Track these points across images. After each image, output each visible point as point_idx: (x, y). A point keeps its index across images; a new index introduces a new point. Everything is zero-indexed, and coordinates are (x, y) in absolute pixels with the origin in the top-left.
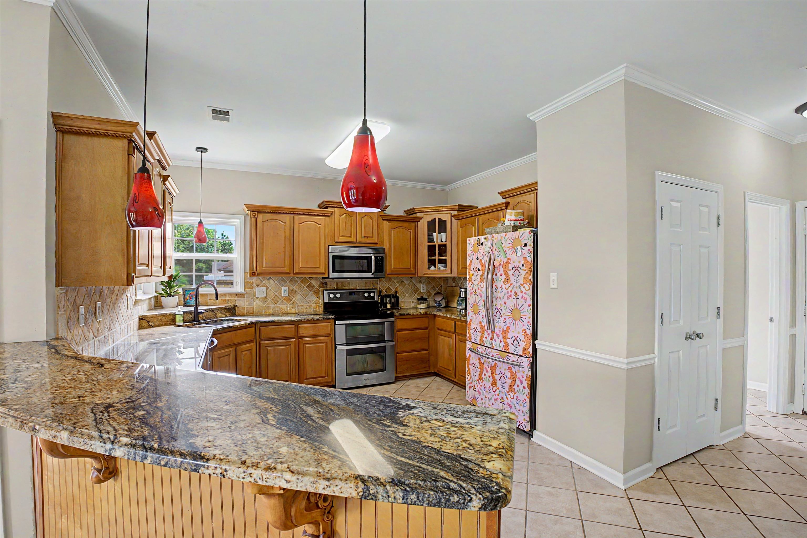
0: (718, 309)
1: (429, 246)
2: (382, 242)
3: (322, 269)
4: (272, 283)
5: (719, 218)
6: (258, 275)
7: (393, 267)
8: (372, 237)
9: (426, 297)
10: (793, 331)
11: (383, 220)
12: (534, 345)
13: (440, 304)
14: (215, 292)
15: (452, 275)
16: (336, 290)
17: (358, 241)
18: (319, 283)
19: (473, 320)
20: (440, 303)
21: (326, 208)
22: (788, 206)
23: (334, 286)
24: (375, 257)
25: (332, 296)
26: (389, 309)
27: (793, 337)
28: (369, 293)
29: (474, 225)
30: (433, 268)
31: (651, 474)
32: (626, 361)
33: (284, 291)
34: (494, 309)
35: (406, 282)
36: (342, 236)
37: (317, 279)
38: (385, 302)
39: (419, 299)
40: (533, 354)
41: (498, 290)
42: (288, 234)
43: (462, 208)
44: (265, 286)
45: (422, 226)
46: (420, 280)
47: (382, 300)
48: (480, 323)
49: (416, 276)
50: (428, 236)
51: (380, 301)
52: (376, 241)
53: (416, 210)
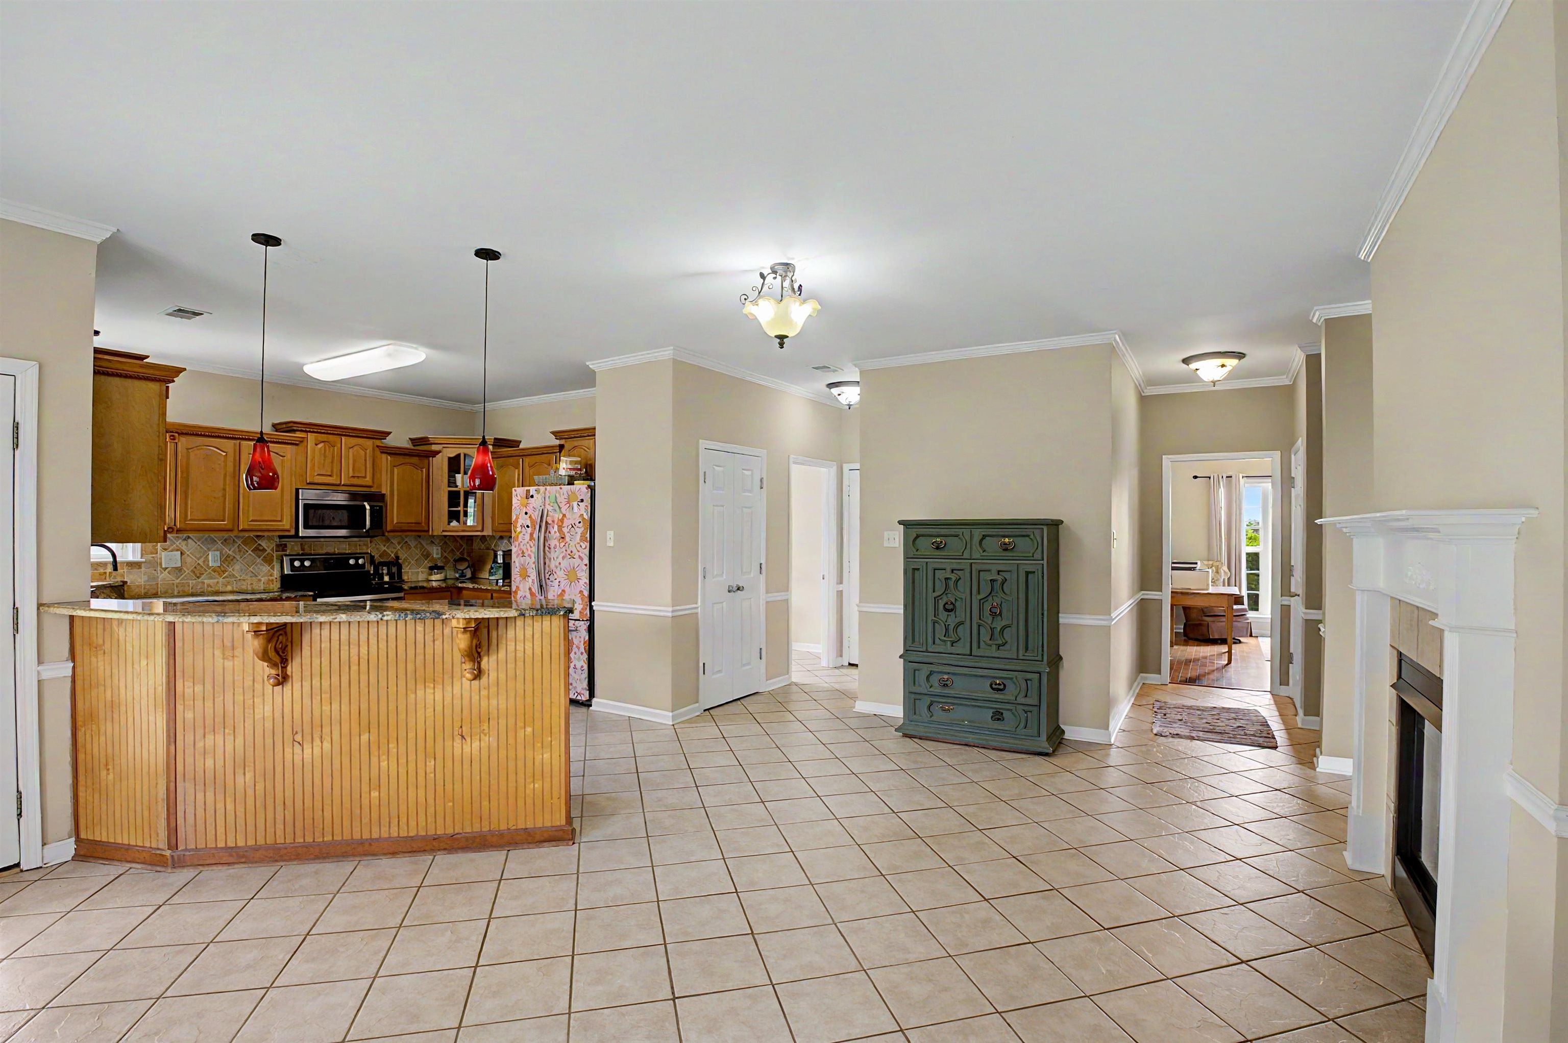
0: (761, 564)
1: (449, 492)
2: (380, 486)
3: (287, 523)
4: (191, 546)
5: (761, 480)
6: (179, 531)
7: (395, 522)
8: (365, 477)
9: (442, 565)
10: (840, 587)
11: (382, 452)
12: (591, 607)
13: (463, 575)
14: (111, 560)
15: (484, 533)
16: (302, 555)
17: (342, 483)
18: (274, 545)
19: (521, 587)
20: (463, 573)
21: (294, 431)
22: (835, 468)
23: (297, 549)
24: (370, 506)
25: (297, 564)
26: (386, 583)
27: (840, 594)
28: (357, 559)
29: (517, 468)
30: (454, 523)
31: (698, 714)
32: (670, 609)
33: (213, 558)
34: (546, 572)
35: (413, 544)
36: (319, 475)
37: (270, 538)
38: (380, 572)
39: (431, 568)
40: (590, 617)
41: (552, 549)
42: (230, 468)
43: (500, 443)
44: (177, 550)
45: (440, 464)
46: (432, 539)
47: (376, 569)
48: (530, 589)
49: (430, 533)
50: (449, 476)
51: (372, 572)
52: (370, 484)
53: (430, 439)
